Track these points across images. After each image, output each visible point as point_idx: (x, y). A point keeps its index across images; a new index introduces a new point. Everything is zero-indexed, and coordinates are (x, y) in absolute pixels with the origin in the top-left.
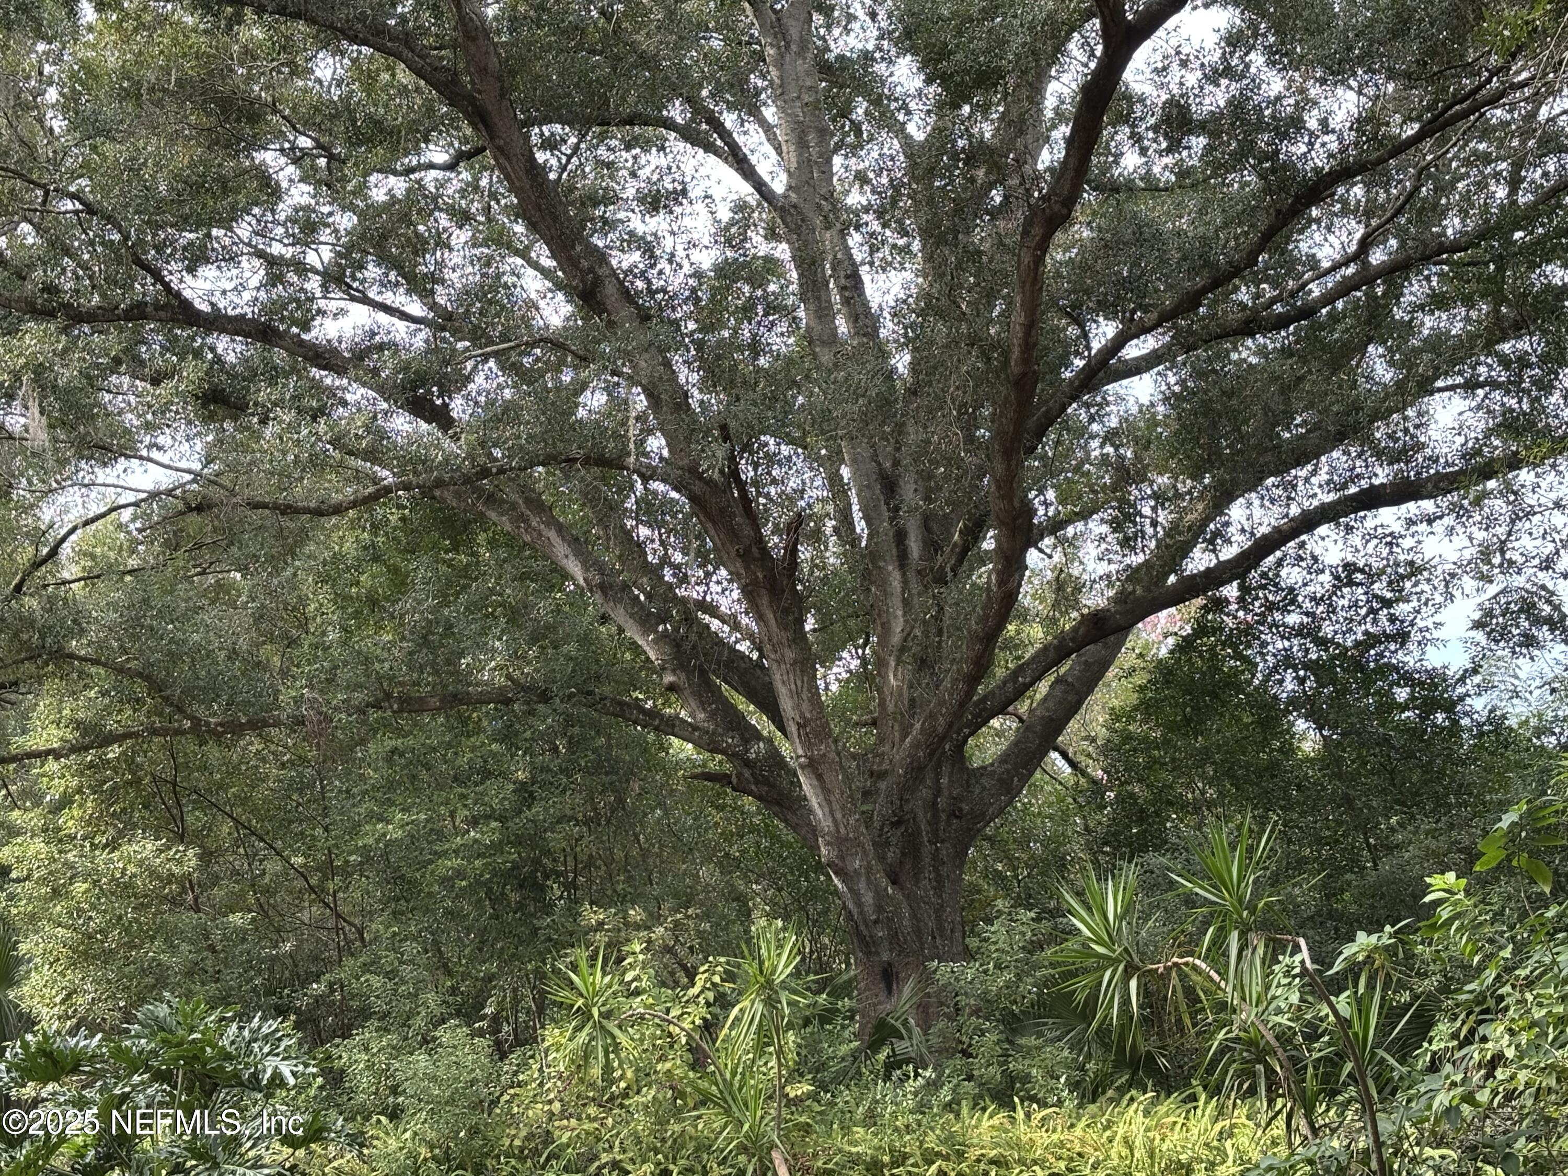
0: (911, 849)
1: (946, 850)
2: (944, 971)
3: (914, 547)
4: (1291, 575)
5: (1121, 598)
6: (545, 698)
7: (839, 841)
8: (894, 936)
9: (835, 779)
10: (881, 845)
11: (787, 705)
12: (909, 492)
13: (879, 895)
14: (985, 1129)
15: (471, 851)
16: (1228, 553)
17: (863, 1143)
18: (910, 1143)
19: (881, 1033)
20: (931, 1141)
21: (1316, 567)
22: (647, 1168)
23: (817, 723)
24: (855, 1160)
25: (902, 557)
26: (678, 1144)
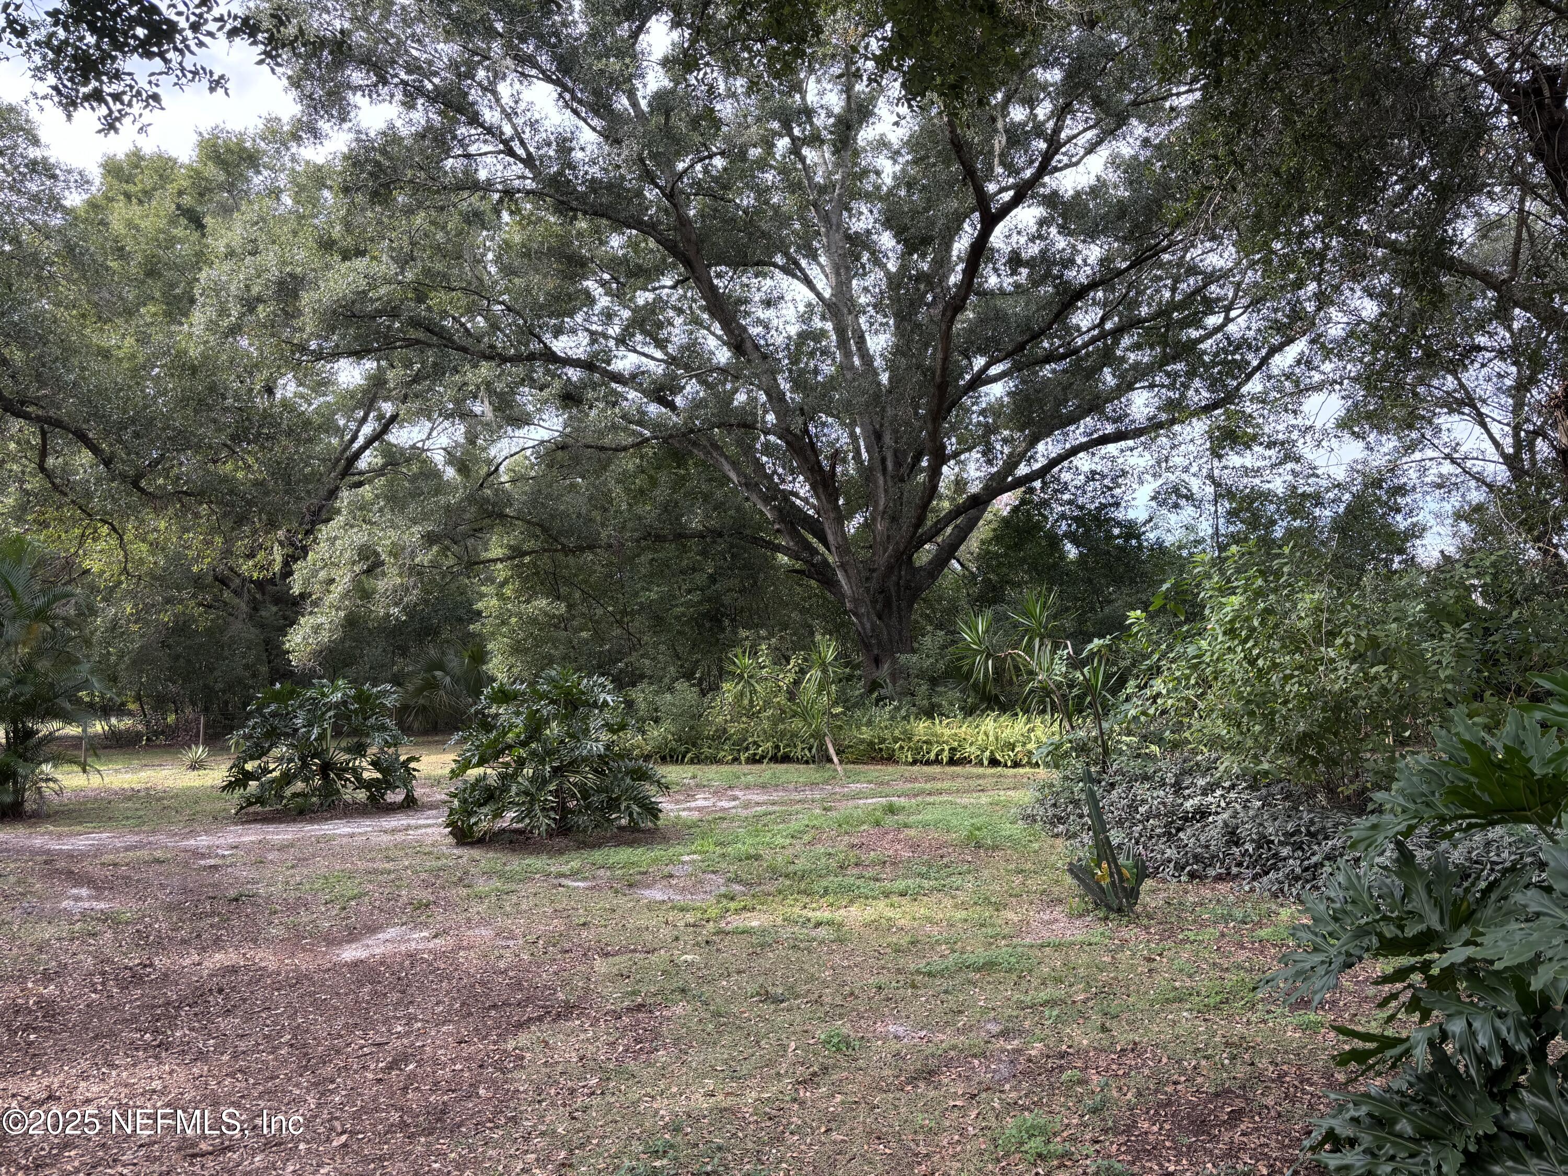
0: (888, 604)
1: (903, 604)
2: (903, 658)
3: (890, 465)
4: (1066, 476)
5: (986, 488)
6: (720, 535)
7: (855, 600)
8: (879, 643)
9: (853, 572)
10: (874, 602)
11: (831, 538)
12: (888, 439)
13: (873, 625)
14: (921, 728)
15: (688, 604)
16: (1036, 466)
17: (866, 734)
18: (887, 734)
19: (874, 686)
20: (897, 733)
21: (1077, 472)
22: (770, 744)
23: (845, 547)
24: (862, 741)
25: (884, 470)
26: (783, 734)
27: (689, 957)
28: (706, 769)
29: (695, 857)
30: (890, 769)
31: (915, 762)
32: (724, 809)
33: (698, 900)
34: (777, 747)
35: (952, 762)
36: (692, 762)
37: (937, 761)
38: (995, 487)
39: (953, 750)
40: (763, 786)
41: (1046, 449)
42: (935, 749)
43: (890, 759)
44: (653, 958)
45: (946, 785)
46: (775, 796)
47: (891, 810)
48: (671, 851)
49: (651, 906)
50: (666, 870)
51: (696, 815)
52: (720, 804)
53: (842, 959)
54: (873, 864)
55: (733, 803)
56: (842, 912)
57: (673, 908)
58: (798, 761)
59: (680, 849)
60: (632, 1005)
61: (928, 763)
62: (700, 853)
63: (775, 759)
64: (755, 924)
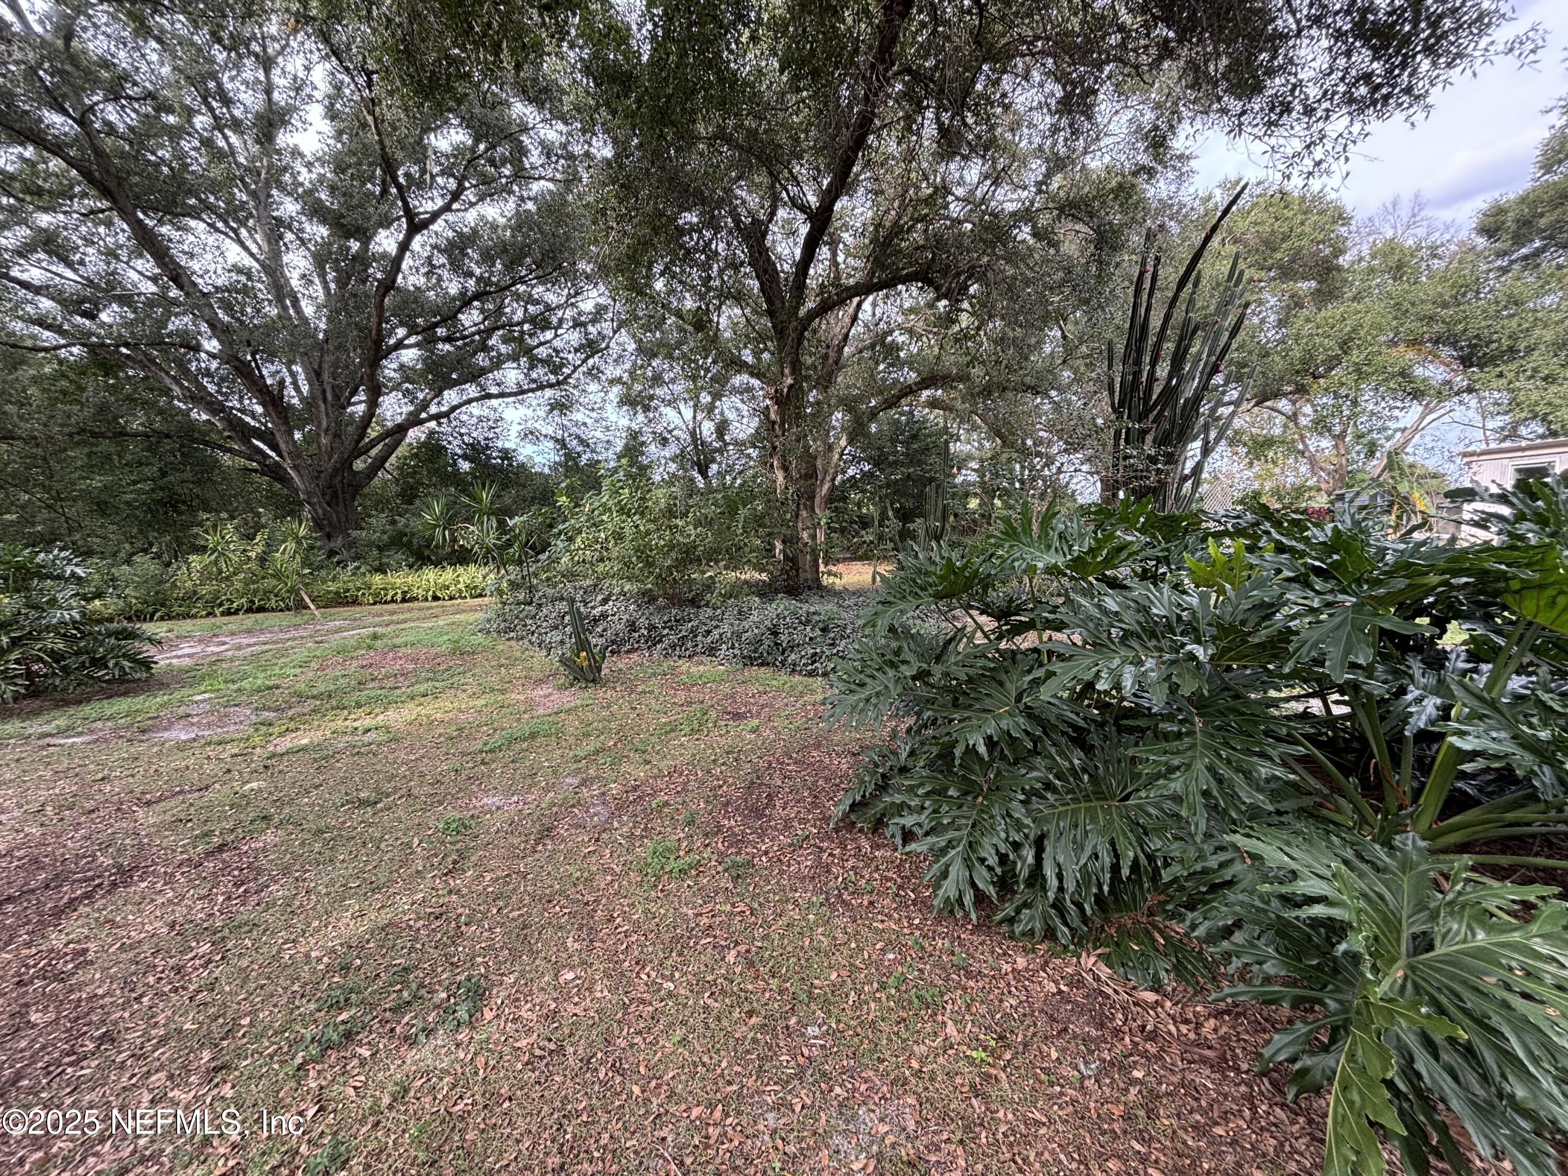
0: (335, 495)
1: (348, 496)
2: (355, 533)
3: (329, 397)
4: (464, 418)
5: (407, 420)
7: (307, 493)
8: (330, 523)
9: (305, 472)
10: (324, 494)
11: (283, 446)
12: (326, 376)
13: (324, 510)
14: (377, 580)
15: (139, 492)
16: (444, 409)
17: (332, 587)
18: (351, 585)
19: (332, 553)
20: (358, 584)
21: (471, 416)
22: (244, 600)
23: (296, 453)
24: (329, 592)
25: (325, 400)
26: (255, 592)
27: (254, 785)
28: (181, 623)
29: (206, 696)
30: (358, 609)
31: (375, 603)
32: (214, 654)
33: (231, 730)
34: (253, 602)
35: (404, 600)
36: (162, 619)
37: (393, 601)
38: (414, 420)
39: (404, 593)
40: (249, 632)
41: (451, 397)
42: (391, 593)
43: (355, 602)
44: (209, 795)
45: (408, 615)
46: (262, 638)
47: (375, 637)
48: (177, 695)
49: (181, 747)
50: (182, 711)
51: (187, 662)
52: (210, 649)
53: (407, 754)
54: (387, 677)
55: (223, 648)
56: (381, 717)
57: (209, 744)
58: (273, 610)
59: (185, 692)
60: (210, 848)
61: (386, 602)
62: (212, 691)
63: (250, 610)
64: (305, 741)
